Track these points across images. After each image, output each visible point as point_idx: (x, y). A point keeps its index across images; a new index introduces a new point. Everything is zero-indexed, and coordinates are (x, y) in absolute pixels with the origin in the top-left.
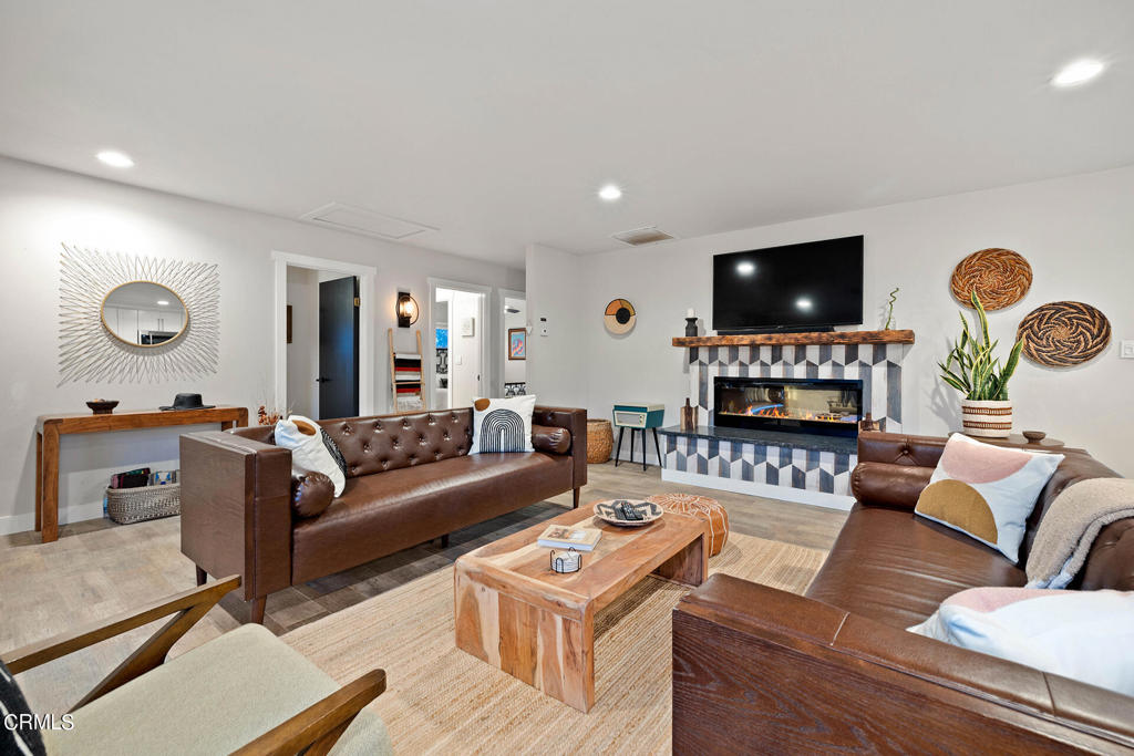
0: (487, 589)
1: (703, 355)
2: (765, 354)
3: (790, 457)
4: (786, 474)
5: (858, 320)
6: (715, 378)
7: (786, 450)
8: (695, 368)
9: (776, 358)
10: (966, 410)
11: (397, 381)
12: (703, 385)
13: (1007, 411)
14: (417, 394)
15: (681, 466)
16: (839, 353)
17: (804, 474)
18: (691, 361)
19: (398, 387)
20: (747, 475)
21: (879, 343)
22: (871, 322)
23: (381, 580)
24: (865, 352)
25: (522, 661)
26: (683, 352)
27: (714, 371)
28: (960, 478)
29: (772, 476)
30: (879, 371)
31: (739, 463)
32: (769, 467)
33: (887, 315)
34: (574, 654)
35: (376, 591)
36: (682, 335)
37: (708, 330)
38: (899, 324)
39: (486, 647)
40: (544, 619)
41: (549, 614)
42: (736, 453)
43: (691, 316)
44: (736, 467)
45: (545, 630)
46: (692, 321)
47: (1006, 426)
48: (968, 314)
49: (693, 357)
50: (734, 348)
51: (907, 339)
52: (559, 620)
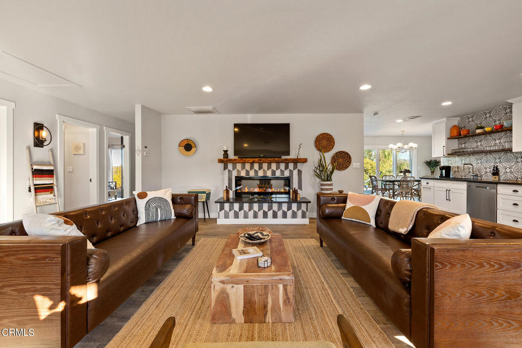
0: (235, 286)
1: (230, 166)
2: (256, 166)
3: (272, 206)
4: (270, 213)
5: (289, 155)
6: (236, 177)
7: (270, 204)
8: (226, 172)
9: (260, 168)
10: (322, 185)
11: (35, 185)
12: (230, 180)
13: (331, 185)
14: (51, 193)
15: (227, 216)
16: (282, 166)
17: (277, 213)
18: (225, 169)
19: (36, 189)
20: (255, 216)
21: (296, 161)
22: (293, 155)
23: (120, 311)
24: (291, 166)
25: (258, 313)
26: (222, 165)
27: (235, 174)
28: (357, 205)
29: (265, 215)
30: (295, 173)
31: (252, 211)
32: (264, 211)
33: (297, 153)
34: (288, 299)
35: (126, 319)
36: (222, 158)
37: (231, 156)
38: (302, 156)
39: (234, 316)
40: (272, 289)
41: (275, 285)
42: (251, 208)
43: (225, 149)
44: (251, 213)
45: (272, 294)
46: (226, 152)
47: (331, 189)
48: (321, 153)
49: (225, 168)
50: (244, 164)
51: (305, 161)
52: (281, 287)
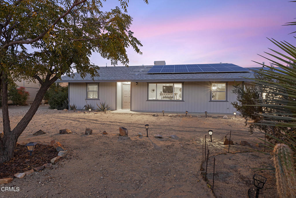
1: (162, 95)
2: (165, 95)
8: (161, 96)
9: (168, 95)
12: (162, 97)
21: (175, 94)
27: (163, 96)
30: (175, 96)
36: (160, 93)
50: (165, 94)
51: (177, 94)
